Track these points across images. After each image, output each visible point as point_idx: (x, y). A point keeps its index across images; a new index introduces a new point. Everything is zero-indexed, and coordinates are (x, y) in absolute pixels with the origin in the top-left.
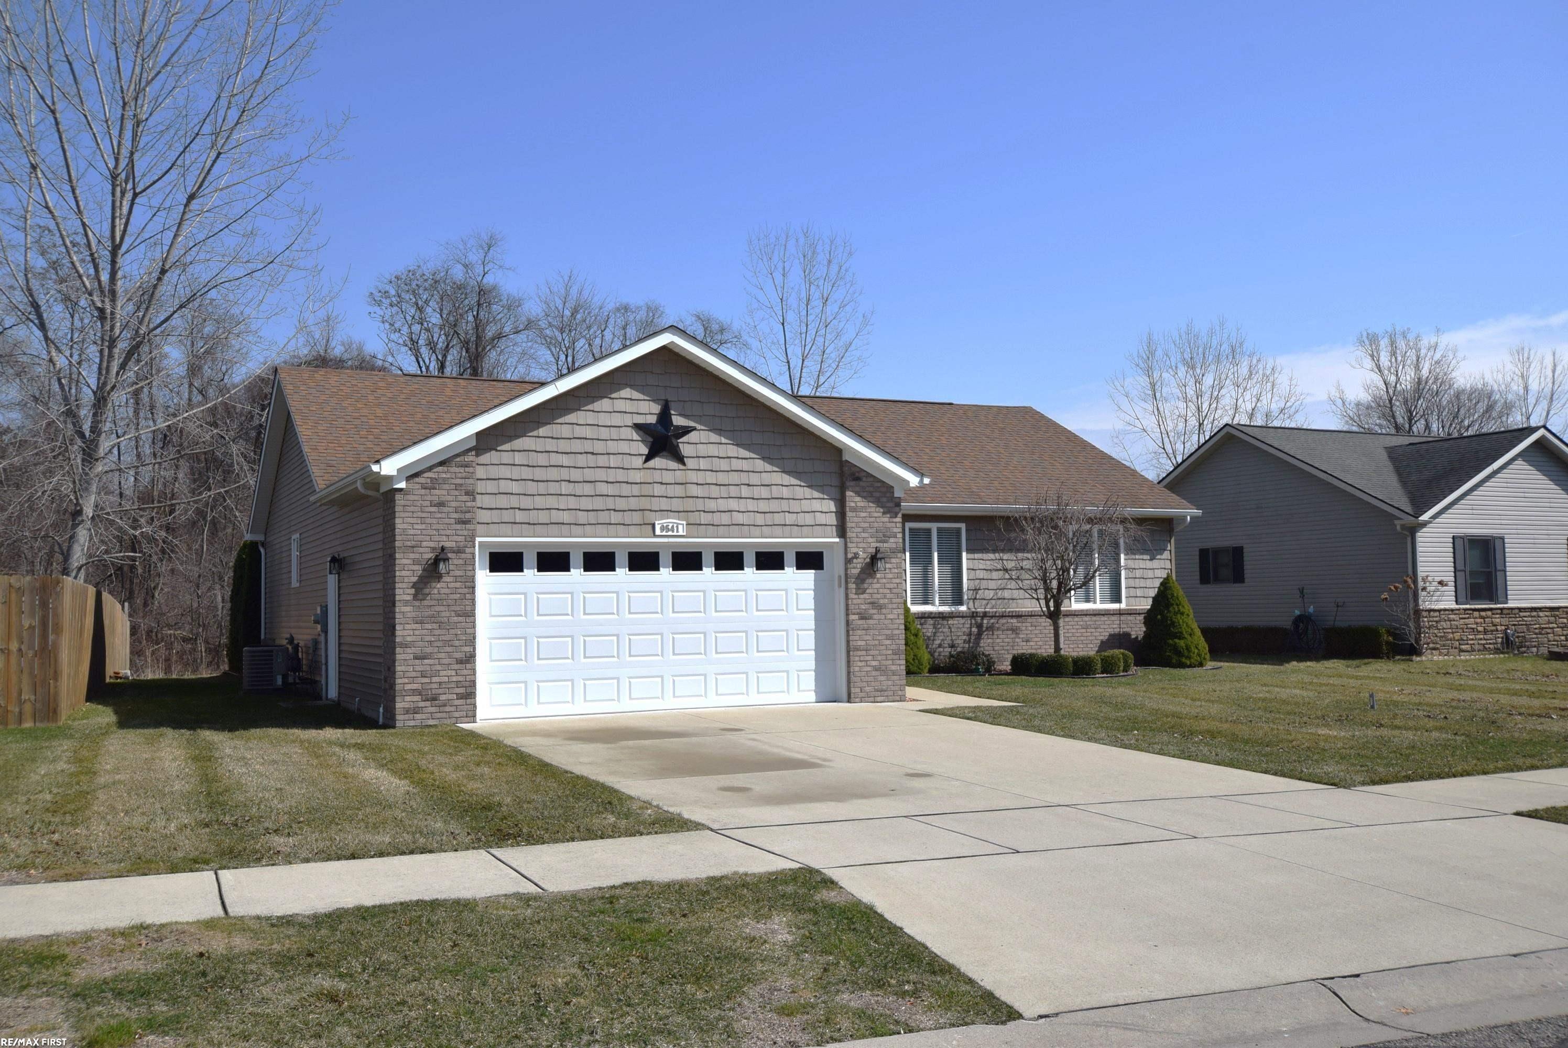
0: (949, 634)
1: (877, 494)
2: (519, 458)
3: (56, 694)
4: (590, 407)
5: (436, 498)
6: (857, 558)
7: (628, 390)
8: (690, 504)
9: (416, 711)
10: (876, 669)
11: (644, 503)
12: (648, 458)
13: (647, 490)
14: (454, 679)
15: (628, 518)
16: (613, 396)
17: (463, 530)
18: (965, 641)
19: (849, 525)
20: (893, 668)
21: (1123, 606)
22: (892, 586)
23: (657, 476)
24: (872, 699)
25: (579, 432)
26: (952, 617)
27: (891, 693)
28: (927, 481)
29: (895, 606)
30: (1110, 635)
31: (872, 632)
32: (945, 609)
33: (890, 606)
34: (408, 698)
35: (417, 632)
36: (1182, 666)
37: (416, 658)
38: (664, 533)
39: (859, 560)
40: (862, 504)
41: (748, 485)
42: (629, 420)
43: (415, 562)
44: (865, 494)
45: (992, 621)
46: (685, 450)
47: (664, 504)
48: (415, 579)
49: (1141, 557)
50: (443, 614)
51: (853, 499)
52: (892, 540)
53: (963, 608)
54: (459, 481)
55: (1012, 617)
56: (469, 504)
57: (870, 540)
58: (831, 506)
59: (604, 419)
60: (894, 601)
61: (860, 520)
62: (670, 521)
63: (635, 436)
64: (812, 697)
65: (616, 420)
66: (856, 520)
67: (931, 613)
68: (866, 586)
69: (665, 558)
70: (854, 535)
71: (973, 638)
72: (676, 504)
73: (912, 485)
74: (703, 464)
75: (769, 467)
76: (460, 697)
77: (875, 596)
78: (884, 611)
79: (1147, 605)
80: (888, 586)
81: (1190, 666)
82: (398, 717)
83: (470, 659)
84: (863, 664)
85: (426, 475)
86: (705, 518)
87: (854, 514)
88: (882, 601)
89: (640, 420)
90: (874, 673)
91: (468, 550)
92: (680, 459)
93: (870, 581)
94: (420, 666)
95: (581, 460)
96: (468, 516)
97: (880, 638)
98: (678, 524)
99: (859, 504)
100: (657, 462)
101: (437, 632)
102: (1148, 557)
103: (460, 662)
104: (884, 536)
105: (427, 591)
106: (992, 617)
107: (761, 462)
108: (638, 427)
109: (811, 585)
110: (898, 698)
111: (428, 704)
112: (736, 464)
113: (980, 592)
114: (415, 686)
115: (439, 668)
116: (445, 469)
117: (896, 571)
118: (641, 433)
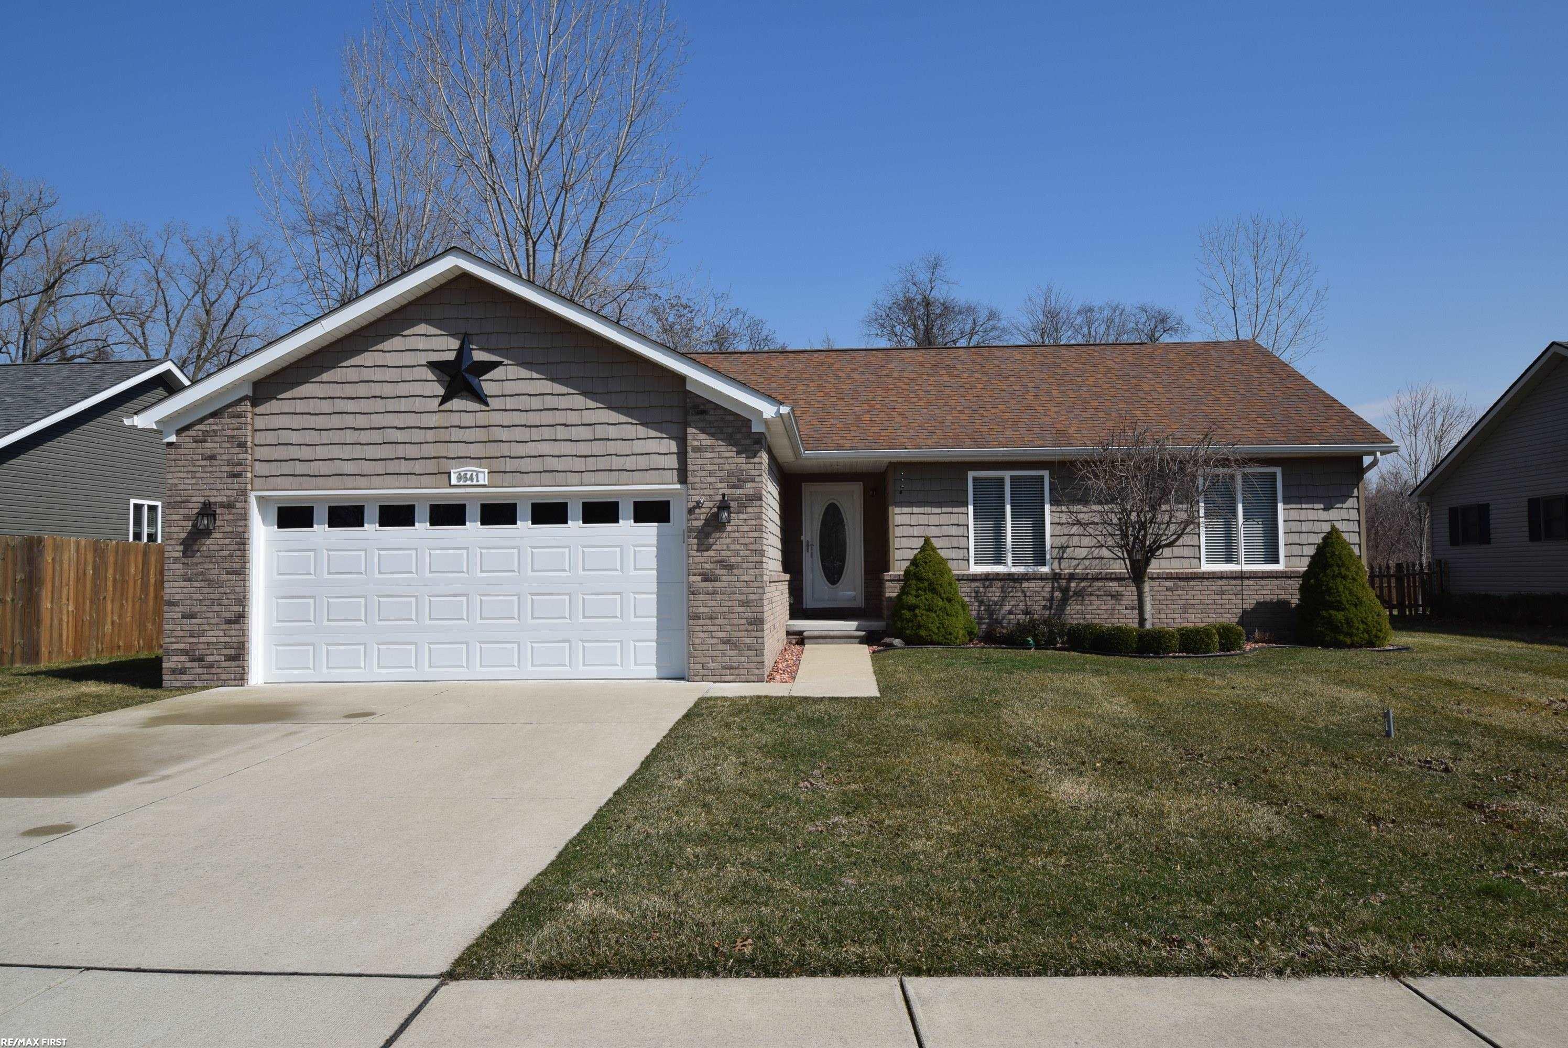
0: (1022, 598)
1: (730, 430)
2: (300, 406)
3: (38, 639)
4: (379, 347)
5: (208, 452)
6: (699, 507)
7: (423, 325)
8: (492, 450)
9: (183, 671)
10: (725, 642)
11: (440, 450)
12: (445, 399)
13: (443, 435)
14: (222, 640)
15: (419, 467)
16: (405, 333)
17: (235, 483)
18: (1044, 607)
19: (690, 468)
20: (748, 641)
21: (1280, 567)
22: (747, 541)
23: (455, 419)
24: (718, 678)
25: (366, 374)
26: (1028, 580)
27: (742, 672)
28: (784, 410)
29: (751, 565)
30: (1258, 603)
31: (718, 597)
32: (1021, 570)
33: (745, 565)
34: (175, 658)
35: (185, 590)
36: (1340, 645)
37: (183, 617)
38: (462, 483)
39: (702, 510)
40: (709, 442)
41: (565, 425)
42: (423, 358)
43: (186, 518)
44: (713, 430)
45: (1083, 584)
46: (488, 388)
47: (462, 450)
48: (183, 535)
49: (1310, 506)
50: (212, 572)
51: (696, 437)
52: (748, 485)
53: (1045, 569)
54: (230, 433)
55: (1111, 579)
56: (241, 457)
57: (719, 485)
58: (672, 446)
59: (393, 359)
60: (751, 559)
61: (705, 461)
62: (470, 469)
63: (431, 376)
64: (652, 671)
65: (408, 359)
66: (699, 461)
67: (997, 574)
68: (711, 541)
69: (473, 511)
70: (698, 480)
71: (1055, 603)
72: (476, 450)
73: (765, 416)
74: (510, 403)
75: (591, 404)
76: (229, 658)
77: (723, 553)
78: (735, 571)
79: (1302, 566)
80: (742, 541)
81: (1352, 646)
82: (165, 677)
83: (239, 619)
84: (706, 635)
85: (197, 427)
86: (509, 465)
87: (698, 455)
88: (733, 560)
89: (436, 357)
90: (721, 647)
91: (238, 505)
92: (481, 398)
93: (718, 535)
94: (188, 624)
95: (367, 406)
96: (238, 469)
97: (730, 604)
98: (478, 472)
99: (704, 443)
100: (455, 404)
101: (205, 591)
102: (1322, 506)
103: (229, 622)
104: (739, 480)
105: (196, 548)
106: (1083, 579)
107: (581, 398)
108: (432, 365)
109: (653, 540)
110: (753, 678)
111: (196, 664)
112: (550, 402)
113: (1068, 550)
114: (182, 646)
115: (206, 627)
116: (217, 420)
117: (754, 522)
118: (437, 372)
